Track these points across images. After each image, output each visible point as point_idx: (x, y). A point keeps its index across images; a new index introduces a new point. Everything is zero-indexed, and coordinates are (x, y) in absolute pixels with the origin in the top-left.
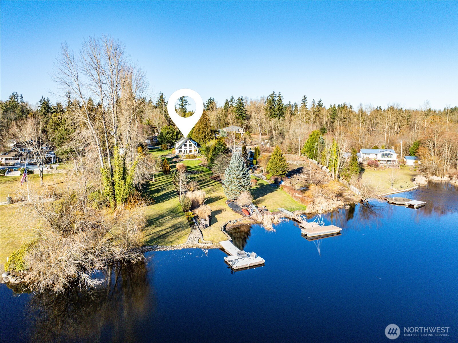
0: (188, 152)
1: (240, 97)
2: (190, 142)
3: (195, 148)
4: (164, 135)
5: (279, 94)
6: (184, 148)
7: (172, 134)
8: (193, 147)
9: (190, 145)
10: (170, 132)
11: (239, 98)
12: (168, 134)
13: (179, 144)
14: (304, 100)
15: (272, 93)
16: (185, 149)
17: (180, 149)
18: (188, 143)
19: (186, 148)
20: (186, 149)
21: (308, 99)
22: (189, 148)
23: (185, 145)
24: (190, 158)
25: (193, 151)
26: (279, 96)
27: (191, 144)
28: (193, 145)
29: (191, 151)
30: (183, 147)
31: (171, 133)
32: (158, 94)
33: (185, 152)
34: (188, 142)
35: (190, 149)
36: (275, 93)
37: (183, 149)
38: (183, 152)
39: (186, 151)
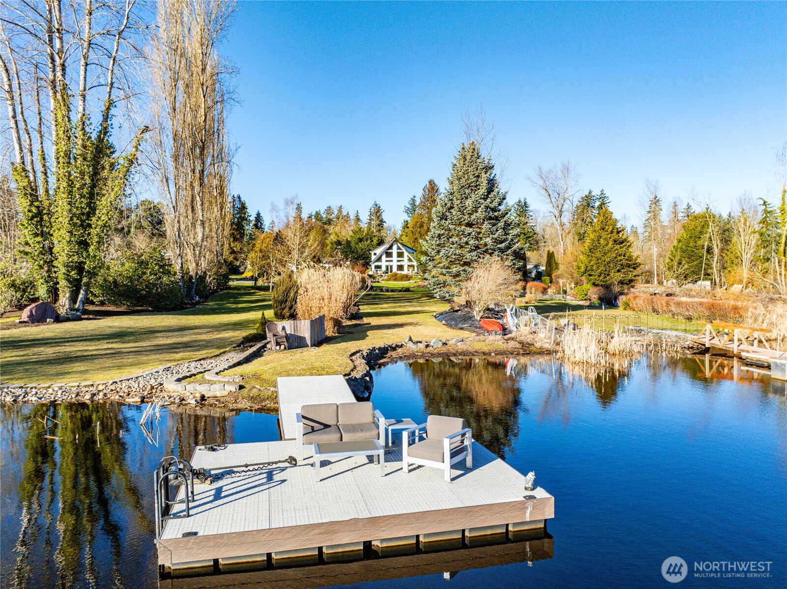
0: (395, 269)
1: (522, 200)
2: (399, 248)
3: (410, 260)
4: (353, 244)
5: (602, 194)
6: (387, 261)
7: (369, 241)
8: (406, 258)
9: (400, 255)
10: (365, 238)
11: (520, 202)
12: (361, 241)
13: (377, 254)
14: (654, 205)
15: (587, 194)
16: (388, 264)
17: (377, 264)
18: (395, 251)
19: (392, 261)
20: (391, 263)
21: (662, 203)
22: (398, 261)
23: (389, 255)
24: (395, 280)
25: (406, 268)
26: (600, 198)
27: (403, 253)
28: (406, 254)
29: (400, 268)
30: (384, 258)
31: (367, 240)
32: (370, 205)
33: (389, 269)
34: (395, 247)
35: (399, 263)
36: (593, 194)
37: (383, 263)
38: (384, 269)
39: (391, 267)
